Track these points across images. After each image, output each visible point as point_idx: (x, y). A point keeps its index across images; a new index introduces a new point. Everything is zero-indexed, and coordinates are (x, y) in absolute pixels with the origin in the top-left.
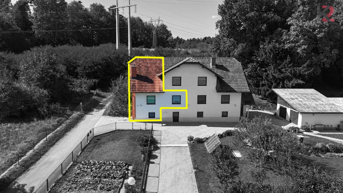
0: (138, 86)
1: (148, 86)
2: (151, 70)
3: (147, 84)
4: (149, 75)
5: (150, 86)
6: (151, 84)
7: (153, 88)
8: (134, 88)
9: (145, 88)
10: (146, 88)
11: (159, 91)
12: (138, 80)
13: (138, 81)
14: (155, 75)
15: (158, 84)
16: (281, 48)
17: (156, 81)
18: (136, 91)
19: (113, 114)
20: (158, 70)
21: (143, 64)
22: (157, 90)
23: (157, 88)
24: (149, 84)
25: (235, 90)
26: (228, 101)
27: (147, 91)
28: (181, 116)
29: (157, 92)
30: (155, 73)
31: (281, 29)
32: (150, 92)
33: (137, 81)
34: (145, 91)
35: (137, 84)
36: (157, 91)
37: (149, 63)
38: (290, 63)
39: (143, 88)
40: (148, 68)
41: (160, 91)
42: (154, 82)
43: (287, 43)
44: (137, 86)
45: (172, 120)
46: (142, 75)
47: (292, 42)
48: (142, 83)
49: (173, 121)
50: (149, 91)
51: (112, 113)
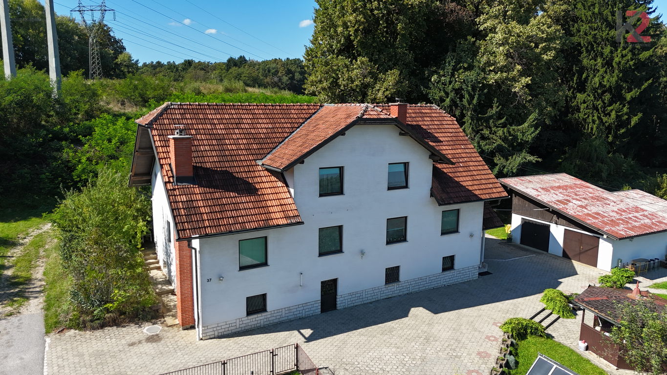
0: (207, 210)
1: (241, 206)
2: (234, 147)
3: (239, 200)
4: (231, 164)
5: (251, 205)
6: (253, 198)
7: (262, 211)
8: (194, 218)
9: (234, 213)
10: (239, 213)
11: (284, 222)
12: (200, 186)
13: (202, 190)
14: (253, 163)
15: (275, 196)
16: (479, 83)
17: (262, 185)
18: (208, 231)
19: (92, 321)
20: (255, 146)
21: (200, 126)
22: (278, 215)
23: (275, 209)
24: (244, 199)
25: (476, 195)
26: (456, 226)
27: (248, 226)
28: (342, 290)
29: (278, 226)
30: (251, 157)
31: (474, 40)
32: (256, 229)
33: (197, 190)
34: (238, 227)
35: (201, 204)
36: (281, 222)
37: (216, 122)
38: (500, 117)
39: (229, 214)
40: (220, 139)
41: (289, 221)
42: (257, 190)
43: (490, 70)
44: (203, 210)
45: (320, 307)
46: (208, 165)
47: (502, 70)
48: (217, 195)
49: (320, 310)
50: (253, 225)
51: (88, 318)
